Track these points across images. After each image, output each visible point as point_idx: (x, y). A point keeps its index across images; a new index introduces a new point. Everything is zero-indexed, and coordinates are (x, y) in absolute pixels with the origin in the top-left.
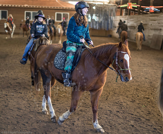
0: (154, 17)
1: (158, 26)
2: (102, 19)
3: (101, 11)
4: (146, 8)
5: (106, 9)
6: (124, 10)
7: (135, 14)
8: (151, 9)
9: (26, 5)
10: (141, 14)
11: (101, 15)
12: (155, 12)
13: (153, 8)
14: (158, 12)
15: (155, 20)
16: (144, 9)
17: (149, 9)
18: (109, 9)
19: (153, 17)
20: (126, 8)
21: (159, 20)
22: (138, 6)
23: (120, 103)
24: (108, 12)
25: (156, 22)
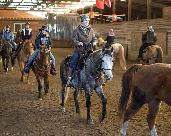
0: (118, 26)
1: (122, 34)
2: (63, 29)
3: (62, 21)
4: (109, 17)
5: (67, 19)
7: (97, 23)
8: (114, 18)
10: (104, 23)
11: (62, 25)
12: (118, 21)
13: (115, 17)
14: (121, 20)
15: (118, 29)
16: (107, 17)
17: (111, 18)
18: (70, 19)
19: (116, 26)
21: (122, 28)
22: (100, 15)
24: (70, 21)
25: (120, 30)
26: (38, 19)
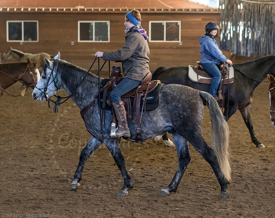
2: (259, 32)
26: (202, 10)
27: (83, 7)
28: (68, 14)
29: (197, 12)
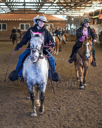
2: (79, 27)
5: (82, 19)
6: (96, 20)
9: (20, 19)
20: (97, 18)
23: (95, 92)
26: (60, 20)
27: (21, 19)
28: (16, 21)
29: (59, 21)
